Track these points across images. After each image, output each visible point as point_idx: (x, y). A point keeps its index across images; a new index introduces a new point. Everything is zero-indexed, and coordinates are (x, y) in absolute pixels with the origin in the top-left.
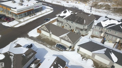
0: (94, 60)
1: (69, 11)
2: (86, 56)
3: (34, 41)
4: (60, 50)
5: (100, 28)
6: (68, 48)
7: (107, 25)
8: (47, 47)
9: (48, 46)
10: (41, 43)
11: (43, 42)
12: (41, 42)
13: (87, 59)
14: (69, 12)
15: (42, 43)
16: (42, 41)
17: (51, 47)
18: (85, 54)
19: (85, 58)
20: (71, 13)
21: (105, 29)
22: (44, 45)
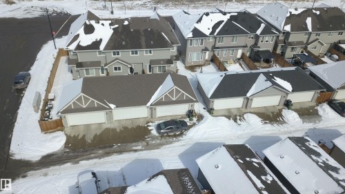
0: (252, 111)
1: (99, 23)
2: (235, 112)
3: (77, 162)
4: (175, 136)
5: (202, 40)
6: (187, 120)
7: (211, 30)
8: (136, 151)
9: (136, 146)
10: (108, 154)
11: (105, 147)
12: (100, 152)
13: (241, 116)
14: (103, 24)
15: (107, 150)
16: (101, 148)
17: (145, 143)
18: (229, 110)
19: (238, 118)
20: (112, 27)
21: (211, 40)
22: (120, 152)
